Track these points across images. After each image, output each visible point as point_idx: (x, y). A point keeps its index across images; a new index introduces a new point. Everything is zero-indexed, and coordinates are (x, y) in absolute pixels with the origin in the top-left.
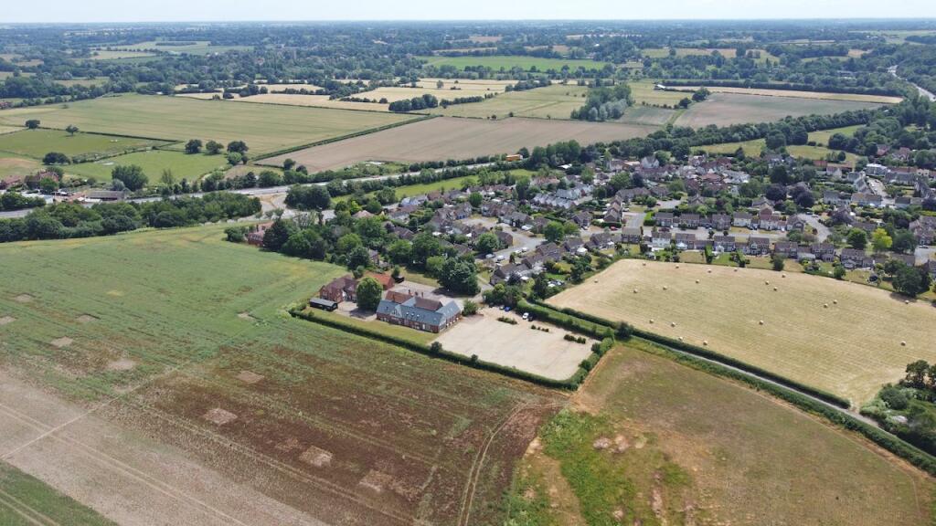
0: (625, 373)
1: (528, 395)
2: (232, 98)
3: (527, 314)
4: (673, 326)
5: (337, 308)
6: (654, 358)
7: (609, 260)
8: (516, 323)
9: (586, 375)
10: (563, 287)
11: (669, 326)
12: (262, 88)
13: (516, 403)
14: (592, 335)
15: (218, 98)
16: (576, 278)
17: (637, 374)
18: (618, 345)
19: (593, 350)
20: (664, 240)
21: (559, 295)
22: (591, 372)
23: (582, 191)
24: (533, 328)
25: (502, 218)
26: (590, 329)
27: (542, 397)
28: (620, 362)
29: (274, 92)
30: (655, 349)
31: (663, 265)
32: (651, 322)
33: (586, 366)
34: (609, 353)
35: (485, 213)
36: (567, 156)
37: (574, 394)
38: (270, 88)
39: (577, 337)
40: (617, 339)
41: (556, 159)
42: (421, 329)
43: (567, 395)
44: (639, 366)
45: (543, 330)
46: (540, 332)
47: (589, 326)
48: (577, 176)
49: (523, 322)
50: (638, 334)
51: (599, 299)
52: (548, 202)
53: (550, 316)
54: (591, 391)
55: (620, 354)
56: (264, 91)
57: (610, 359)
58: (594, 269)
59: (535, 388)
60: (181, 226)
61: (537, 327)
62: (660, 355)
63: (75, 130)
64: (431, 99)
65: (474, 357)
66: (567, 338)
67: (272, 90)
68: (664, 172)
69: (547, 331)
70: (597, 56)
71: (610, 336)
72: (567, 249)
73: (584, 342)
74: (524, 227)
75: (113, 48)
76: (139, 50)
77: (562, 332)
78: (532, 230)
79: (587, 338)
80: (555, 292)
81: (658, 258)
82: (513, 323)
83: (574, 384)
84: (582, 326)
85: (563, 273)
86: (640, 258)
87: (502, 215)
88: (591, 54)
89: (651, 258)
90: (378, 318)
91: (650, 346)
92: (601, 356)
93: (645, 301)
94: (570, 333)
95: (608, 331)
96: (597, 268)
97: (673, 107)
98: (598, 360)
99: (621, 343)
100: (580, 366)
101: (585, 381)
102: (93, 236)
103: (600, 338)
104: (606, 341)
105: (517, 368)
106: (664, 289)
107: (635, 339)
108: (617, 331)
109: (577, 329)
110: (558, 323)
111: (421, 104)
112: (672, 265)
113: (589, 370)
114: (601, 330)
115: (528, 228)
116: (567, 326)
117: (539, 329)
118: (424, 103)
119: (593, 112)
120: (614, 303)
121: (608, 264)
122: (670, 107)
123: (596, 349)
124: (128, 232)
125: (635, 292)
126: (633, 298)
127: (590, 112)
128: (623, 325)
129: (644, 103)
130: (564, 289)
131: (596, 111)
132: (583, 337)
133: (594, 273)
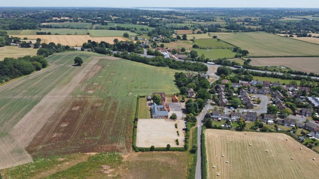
1: (124, 144)
2: (293, 37)
5: (151, 100)
8: (177, 128)
9: (147, 150)
12: (309, 35)
15: (287, 36)
24: (177, 132)
27: (125, 147)
29: (314, 37)
32: (222, 156)
34: (176, 152)
38: (313, 35)
56: (310, 36)
60: (175, 69)
63: (220, 40)
66: (177, 140)
67: (314, 36)
69: (178, 135)
75: (293, 17)
76: (300, 18)
83: (137, 149)
92: (168, 150)
98: (163, 150)
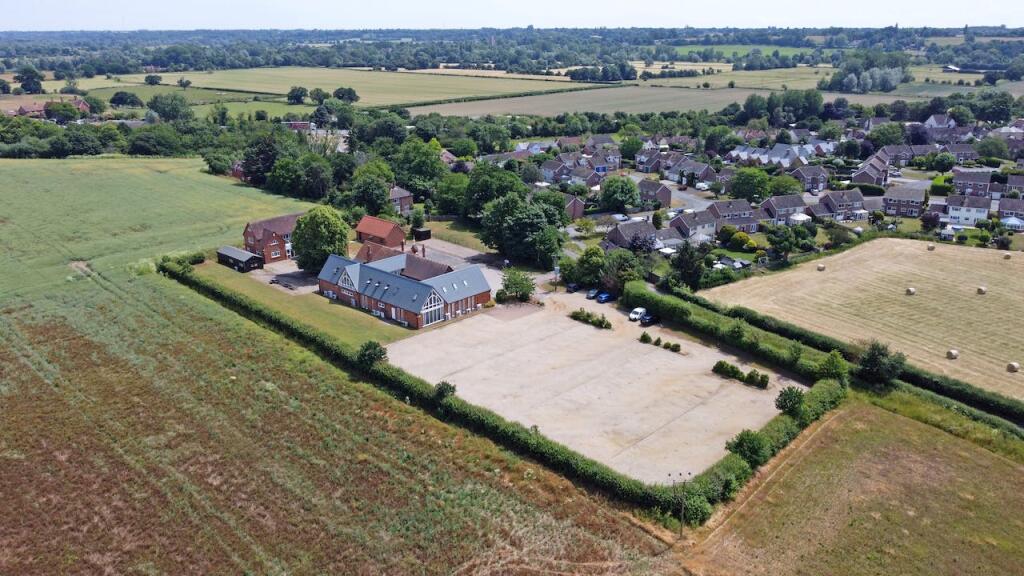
0: (871, 485)
1: (545, 518)
2: (396, 70)
3: (639, 310)
4: (1012, 369)
5: (261, 267)
6: (964, 450)
7: (854, 236)
8: (608, 326)
9: (743, 477)
10: (746, 272)
11: (1003, 370)
13: (488, 545)
14: (787, 368)
15: (380, 70)
16: (778, 260)
17: (910, 492)
18: (858, 401)
19: (781, 405)
20: (974, 210)
21: (731, 285)
22: (764, 469)
23: (818, 148)
24: (645, 339)
25: (666, 173)
26: (785, 353)
27: (582, 533)
28: (858, 450)
30: (970, 424)
31: (971, 252)
32: (950, 356)
33: (748, 449)
34: (830, 420)
35: (641, 167)
36: (801, 111)
37: (691, 536)
39: (745, 370)
40: (855, 385)
41: (782, 114)
42: (388, 318)
43: (668, 536)
44: (917, 469)
45: (667, 347)
46: (660, 351)
47: (783, 348)
48: (813, 133)
49: (625, 326)
50: (916, 379)
51: (821, 299)
52: (755, 156)
53: (693, 318)
54: (750, 532)
55: (859, 426)
56: (436, 66)
57: (830, 438)
58: (821, 249)
59: (577, 497)
61: (654, 339)
62: (986, 443)
64: (628, 69)
65: (445, 389)
66: (721, 370)
67: (445, 64)
68: (965, 133)
69: (676, 349)
70: (864, 43)
71: (837, 376)
72: (770, 213)
73: (762, 384)
74: (700, 185)
77: (713, 356)
78: (711, 189)
79: (772, 376)
80: (726, 279)
81: (962, 240)
82: (601, 324)
83: (699, 502)
84: (764, 346)
85: (752, 250)
86: (923, 239)
87: (668, 168)
88: (855, 42)
89: (946, 240)
90: (321, 293)
91: (952, 414)
92: (803, 426)
93: (934, 312)
94: (731, 360)
95: (831, 362)
96: (827, 247)
97: (973, 84)
98: (792, 436)
99: (864, 397)
100: (729, 447)
101: (738, 496)
102: (31, 158)
103: (809, 378)
104: (823, 386)
105: (542, 431)
106: (980, 292)
107: (905, 392)
108: (856, 367)
109: (751, 353)
110: (707, 336)
111: (613, 74)
112: (992, 254)
113: (755, 464)
114: (812, 359)
115: (706, 187)
116: (728, 342)
117: (657, 343)
118: (619, 73)
119: (851, 81)
120: (857, 310)
121: (850, 243)
122: (968, 84)
123: (789, 405)
124: (85, 157)
125: (909, 293)
126: (903, 304)
127: (845, 80)
128: (877, 352)
129: (927, 80)
130: (746, 276)
131: (855, 78)
132: (762, 371)
133: (819, 255)
